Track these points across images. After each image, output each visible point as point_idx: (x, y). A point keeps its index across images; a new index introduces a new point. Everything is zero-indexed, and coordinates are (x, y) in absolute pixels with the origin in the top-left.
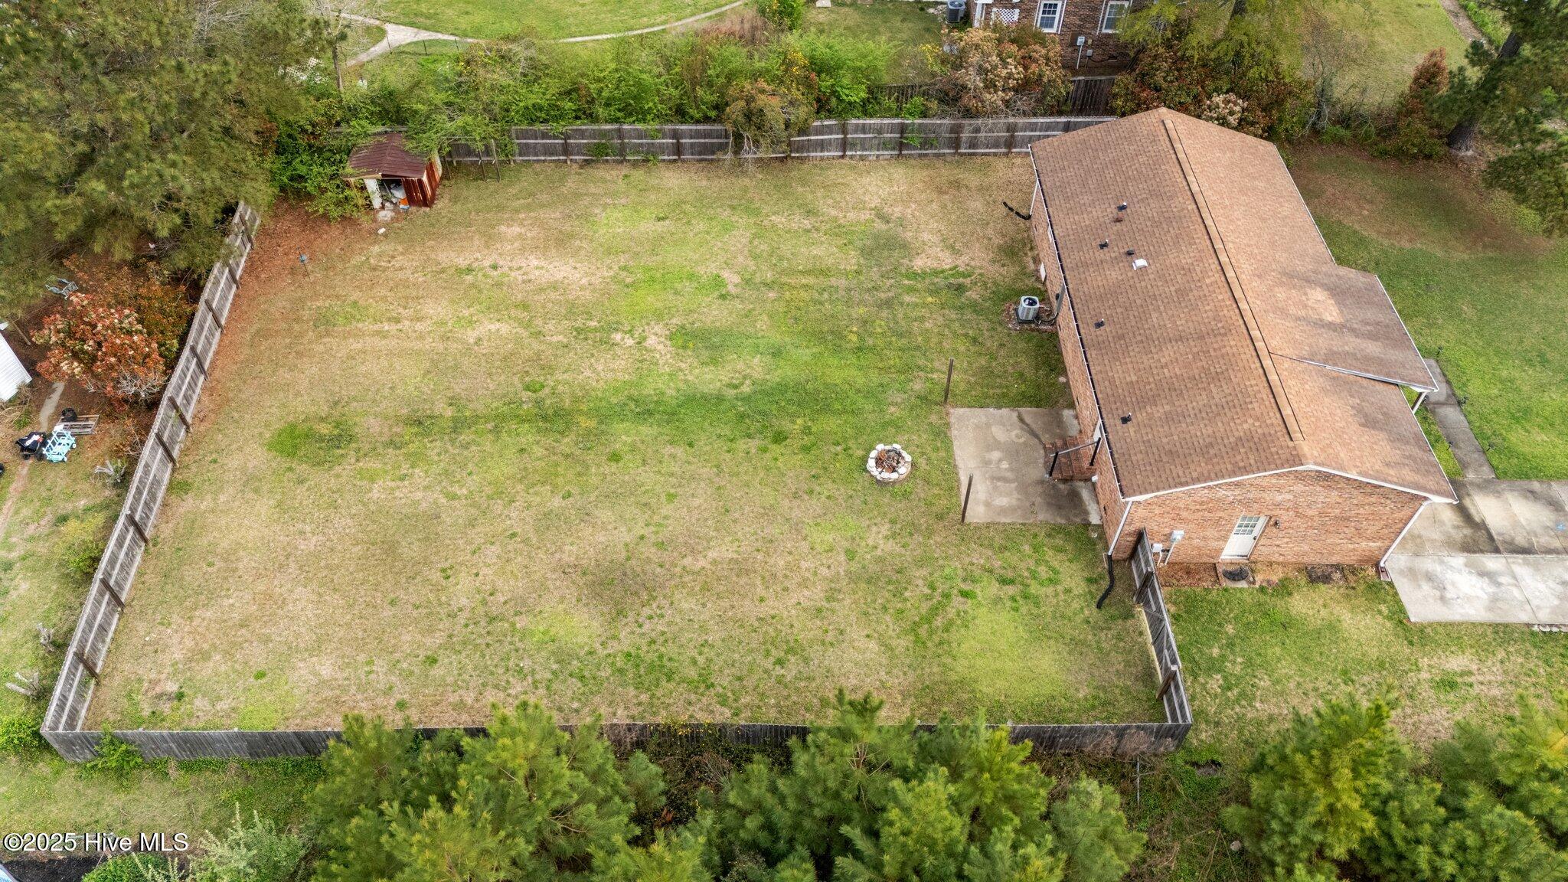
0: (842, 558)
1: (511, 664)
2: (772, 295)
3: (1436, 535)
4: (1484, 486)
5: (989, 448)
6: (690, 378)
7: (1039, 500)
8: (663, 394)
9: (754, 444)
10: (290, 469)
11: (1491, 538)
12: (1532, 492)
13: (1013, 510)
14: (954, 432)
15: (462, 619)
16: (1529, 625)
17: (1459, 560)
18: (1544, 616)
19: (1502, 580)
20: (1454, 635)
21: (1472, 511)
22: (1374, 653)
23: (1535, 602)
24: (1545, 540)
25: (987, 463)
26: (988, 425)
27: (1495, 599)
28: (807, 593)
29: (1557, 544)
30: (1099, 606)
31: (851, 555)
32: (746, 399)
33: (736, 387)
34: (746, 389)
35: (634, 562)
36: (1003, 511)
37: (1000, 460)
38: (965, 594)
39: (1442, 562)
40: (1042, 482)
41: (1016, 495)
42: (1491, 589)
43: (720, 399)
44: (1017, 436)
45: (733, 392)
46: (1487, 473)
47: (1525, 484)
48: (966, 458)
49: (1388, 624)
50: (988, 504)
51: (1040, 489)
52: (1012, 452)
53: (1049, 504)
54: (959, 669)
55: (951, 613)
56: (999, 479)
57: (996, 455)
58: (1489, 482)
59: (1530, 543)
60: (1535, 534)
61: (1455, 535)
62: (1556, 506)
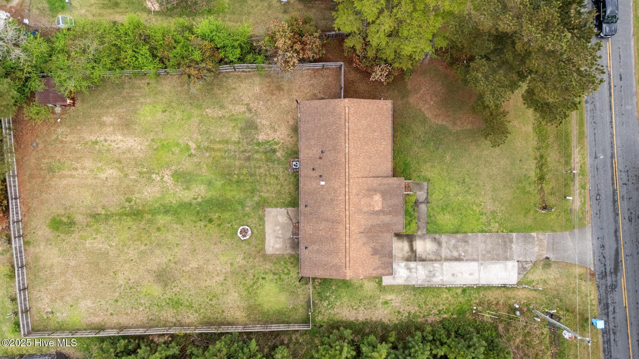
0: (229, 265)
1: (138, 301)
2: (207, 154)
3: (401, 255)
4: (422, 237)
5: (276, 225)
6: (180, 195)
7: (288, 245)
8: (172, 202)
9: (203, 224)
10: (58, 236)
11: (416, 256)
12: (435, 239)
13: (280, 249)
14: (266, 219)
15: (122, 288)
16: (414, 285)
17: (403, 264)
18: (419, 282)
19: (413, 270)
20: (392, 289)
21: (414, 246)
22: (370, 294)
23: (419, 278)
24: (431, 256)
25: (275, 231)
26: (277, 215)
27: (408, 277)
28: (219, 278)
29: (434, 258)
30: (299, 281)
31: (232, 264)
32: (200, 204)
33: (196, 199)
34: (199, 200)
35: (168, 269)
36: (277, 249)
37: (279, 230)
38: (263, 278)
39: (398, 265)
40: (290, 238)
41: (282, 244)
42: (408, 274)
43: (191, 204)
44: (286, 220)
45: (195, 201)
46: (424, 231)
47: (433, 235)
48: (269, 228)
49: (377, 285)
50: (273, 247)
51: (289, 241)
52: (283, 227)
53: (291, 247)
54: (259, 300)
55: (259, 284)
56: (277, 237)
57: (278, 228)
58: (424, 235)
59: (426, 258)
60: (429, 254)
61: (406, 255)
62: (439, 244)
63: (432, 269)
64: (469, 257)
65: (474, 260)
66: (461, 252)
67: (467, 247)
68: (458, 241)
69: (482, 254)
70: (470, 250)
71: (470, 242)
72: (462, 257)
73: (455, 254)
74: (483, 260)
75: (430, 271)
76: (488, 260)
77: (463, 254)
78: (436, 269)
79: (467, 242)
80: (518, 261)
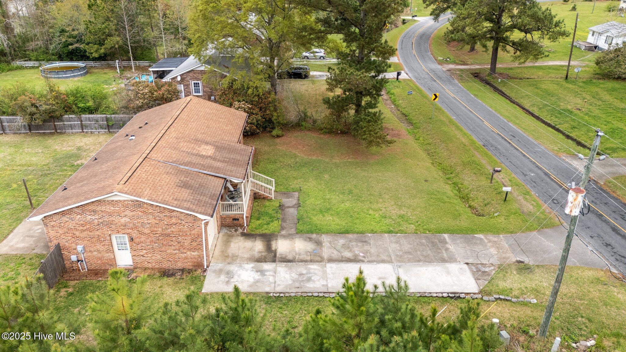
3: (246, 256)
4: (288, 236)
11: (275, 256)
12: (310, 238)
16: (268, 293)
17: (250, 265)
18: (278, 289)
19: (267, 273)
21: (274, 246)
23: (278, 283)
24: (302, 257)
27: (257, 282)
29: (309, 258)
39: (240, 266)
41: (31, 243)
42: (258, 277)
46: (293, 231)
47: (309, 235)
50: (12, 246)
56: (29, 236)
58: (290, 235)
59: (294, 258)
60: (300, 254)
61: (257, 255)
62: (319, 243)
63: (304, 272)
64: (374, 258)
65: (383, 261)
66: (357, 252)
67: (366, 248)
68: (350, 241)
69: (397, 255)
70: (373, 250)
71: (372, 242)
72: (361, 258)
73: (348, 254)
74: (399, 261)
75: (301, 274)
76: (409, 261)
77: (361, 254)
78: (312, 271)
79: (365, 242)
80: (467, 264)
